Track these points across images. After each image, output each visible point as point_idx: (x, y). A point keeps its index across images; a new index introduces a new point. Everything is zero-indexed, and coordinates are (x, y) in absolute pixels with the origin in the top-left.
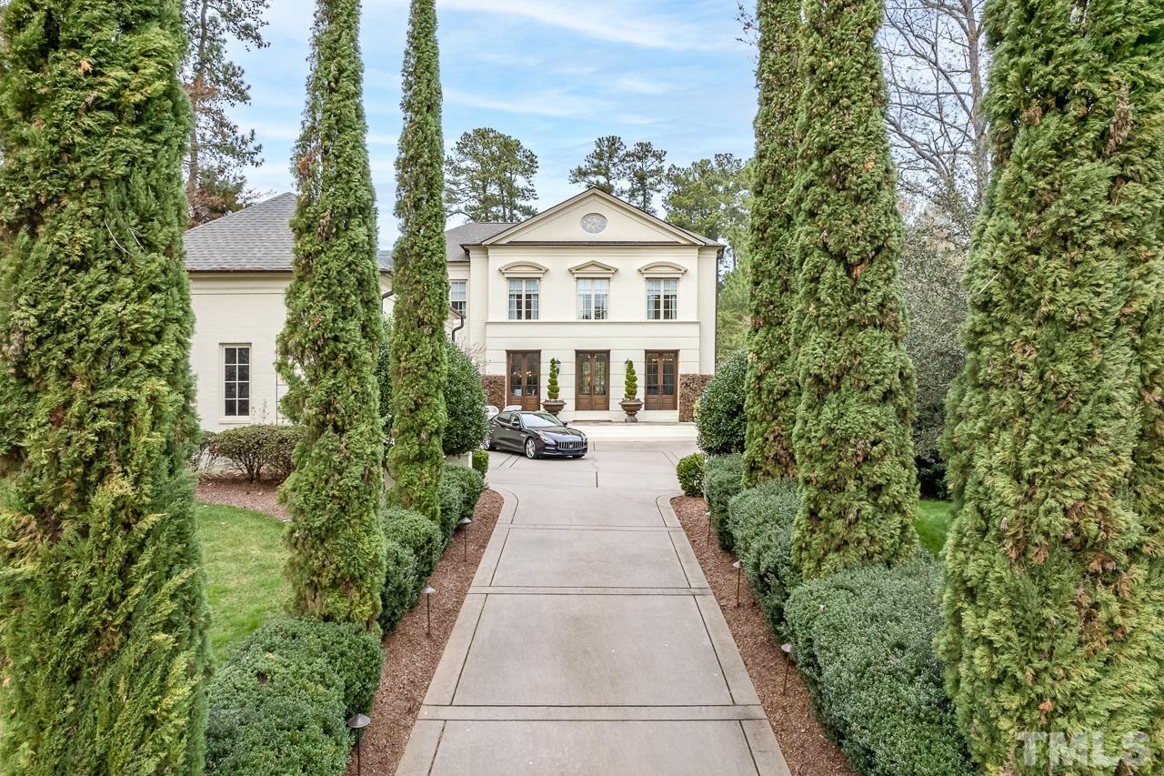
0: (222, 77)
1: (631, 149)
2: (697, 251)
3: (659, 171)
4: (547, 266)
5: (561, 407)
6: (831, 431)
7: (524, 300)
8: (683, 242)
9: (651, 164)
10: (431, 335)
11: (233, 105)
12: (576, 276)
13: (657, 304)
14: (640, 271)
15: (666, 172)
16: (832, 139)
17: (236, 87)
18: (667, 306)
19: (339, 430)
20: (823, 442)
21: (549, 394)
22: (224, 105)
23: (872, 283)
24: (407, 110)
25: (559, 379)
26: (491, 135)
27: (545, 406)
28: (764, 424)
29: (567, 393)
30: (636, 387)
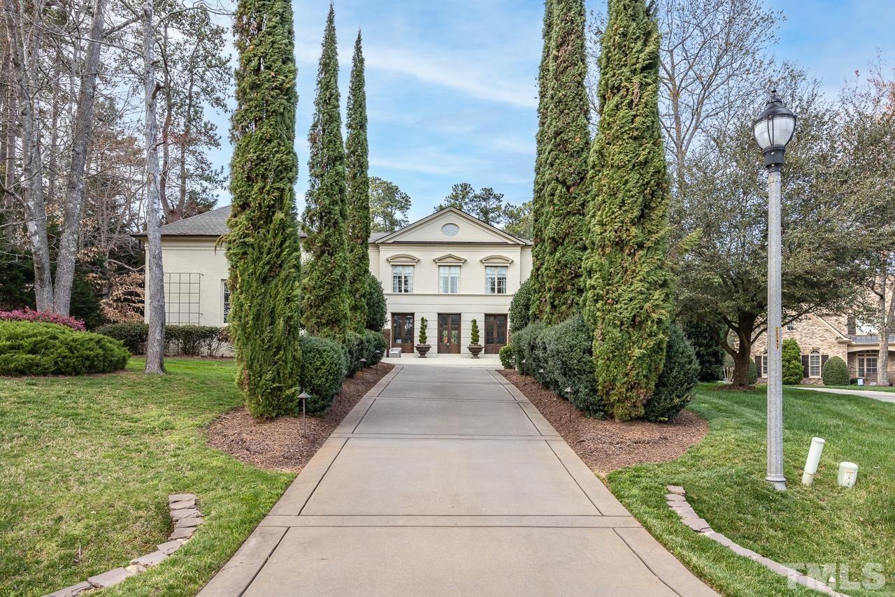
0: (203, 130)
1: (478, 192)
2: (520, 248)
3: (499, 208)
4: (419, 258)
5: (428, 348)
6: (559, 262)
7: (403, 280)
8: (510, 243)
9: (493, 203)
10: (362, 244)
11: (210, 149)
12: (438, 264)
13: (493, 284)
14: (481, 261)
15: (503, 208)
16: (560, 128)
17: (212, 137)
18: (499, 284)
19: (331, 254)
20: (556, 267)
21: (420, 341)
22: (202, 148)
23: (578, 194)
24: (349, 128)
25: (426, 331)
26: (378, 182)
27: (417, 348)
28: (540, 294)
29: (432, 339)
30: (478, 337)
